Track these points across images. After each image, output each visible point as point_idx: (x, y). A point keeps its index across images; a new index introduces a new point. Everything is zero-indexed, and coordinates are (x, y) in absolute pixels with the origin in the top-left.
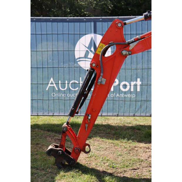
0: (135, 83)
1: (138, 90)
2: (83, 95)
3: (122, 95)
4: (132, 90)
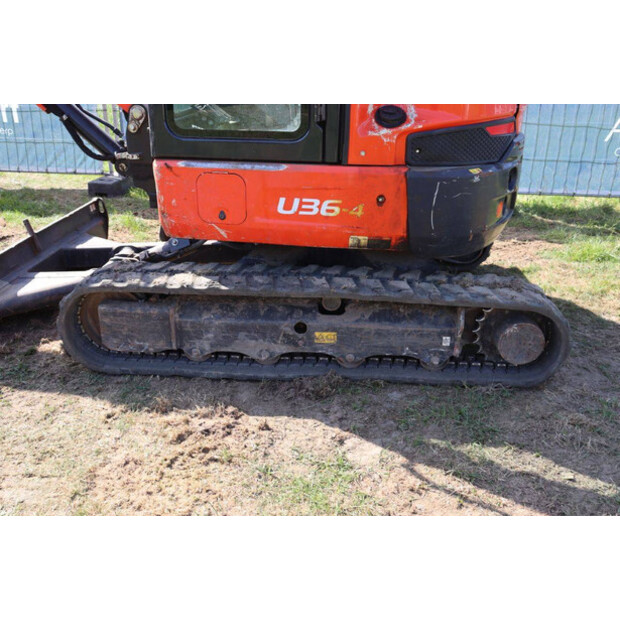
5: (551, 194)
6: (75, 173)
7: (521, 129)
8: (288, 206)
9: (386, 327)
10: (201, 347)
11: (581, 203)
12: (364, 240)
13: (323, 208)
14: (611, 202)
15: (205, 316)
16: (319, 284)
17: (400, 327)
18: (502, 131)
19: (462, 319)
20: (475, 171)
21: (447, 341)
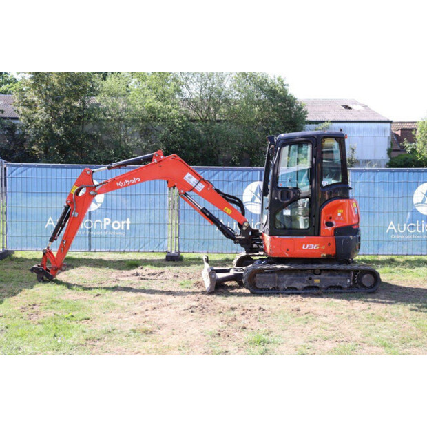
0: (125, 222)
2: (60, 225)
3: (114, 233)
4: (123, 228)
5: (368, 255)
6: (153, 252)
7: (360, 227)
8: (305, 247)
9: (332, 277)
10: (284, 285)
11: (381, 258)
12: (325, 255)
13: (315, 247)
14: (394, 257)
15: (285, 277)
16: (315, 266)
17: (335, 277)
18: (355, 227)
19: (352, 273)
20: (351, 237)
21: (349, 281)
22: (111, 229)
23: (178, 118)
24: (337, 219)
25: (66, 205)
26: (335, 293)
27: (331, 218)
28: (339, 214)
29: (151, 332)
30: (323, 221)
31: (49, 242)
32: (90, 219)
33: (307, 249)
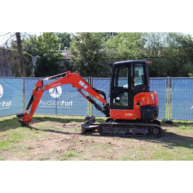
0: (70, 103)
1: (72, 105)
2: (30, 103)
3: (66, 107)
4: (69, 105)
5: (182, 120)
6: (82, 116)
8: (126, 114)
9: (139, 129)
10: (115, 132)
12: (136, 118)
13: (131, 115)
15: (116, 128)
17: (140, 129)
19: (148, 128)
20: (149, 110)
21: (146, 131)
22: (65, 106)
23: (137, 56)
24: (142, 101)
25: (32, 95)
26: (139, 137)
27: (139, 101)
28: (143, 99)
29: (32, 149)
30: (135, 102)
31: (26, 110)
32: (56, 101)
33: (127, 116)
